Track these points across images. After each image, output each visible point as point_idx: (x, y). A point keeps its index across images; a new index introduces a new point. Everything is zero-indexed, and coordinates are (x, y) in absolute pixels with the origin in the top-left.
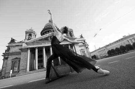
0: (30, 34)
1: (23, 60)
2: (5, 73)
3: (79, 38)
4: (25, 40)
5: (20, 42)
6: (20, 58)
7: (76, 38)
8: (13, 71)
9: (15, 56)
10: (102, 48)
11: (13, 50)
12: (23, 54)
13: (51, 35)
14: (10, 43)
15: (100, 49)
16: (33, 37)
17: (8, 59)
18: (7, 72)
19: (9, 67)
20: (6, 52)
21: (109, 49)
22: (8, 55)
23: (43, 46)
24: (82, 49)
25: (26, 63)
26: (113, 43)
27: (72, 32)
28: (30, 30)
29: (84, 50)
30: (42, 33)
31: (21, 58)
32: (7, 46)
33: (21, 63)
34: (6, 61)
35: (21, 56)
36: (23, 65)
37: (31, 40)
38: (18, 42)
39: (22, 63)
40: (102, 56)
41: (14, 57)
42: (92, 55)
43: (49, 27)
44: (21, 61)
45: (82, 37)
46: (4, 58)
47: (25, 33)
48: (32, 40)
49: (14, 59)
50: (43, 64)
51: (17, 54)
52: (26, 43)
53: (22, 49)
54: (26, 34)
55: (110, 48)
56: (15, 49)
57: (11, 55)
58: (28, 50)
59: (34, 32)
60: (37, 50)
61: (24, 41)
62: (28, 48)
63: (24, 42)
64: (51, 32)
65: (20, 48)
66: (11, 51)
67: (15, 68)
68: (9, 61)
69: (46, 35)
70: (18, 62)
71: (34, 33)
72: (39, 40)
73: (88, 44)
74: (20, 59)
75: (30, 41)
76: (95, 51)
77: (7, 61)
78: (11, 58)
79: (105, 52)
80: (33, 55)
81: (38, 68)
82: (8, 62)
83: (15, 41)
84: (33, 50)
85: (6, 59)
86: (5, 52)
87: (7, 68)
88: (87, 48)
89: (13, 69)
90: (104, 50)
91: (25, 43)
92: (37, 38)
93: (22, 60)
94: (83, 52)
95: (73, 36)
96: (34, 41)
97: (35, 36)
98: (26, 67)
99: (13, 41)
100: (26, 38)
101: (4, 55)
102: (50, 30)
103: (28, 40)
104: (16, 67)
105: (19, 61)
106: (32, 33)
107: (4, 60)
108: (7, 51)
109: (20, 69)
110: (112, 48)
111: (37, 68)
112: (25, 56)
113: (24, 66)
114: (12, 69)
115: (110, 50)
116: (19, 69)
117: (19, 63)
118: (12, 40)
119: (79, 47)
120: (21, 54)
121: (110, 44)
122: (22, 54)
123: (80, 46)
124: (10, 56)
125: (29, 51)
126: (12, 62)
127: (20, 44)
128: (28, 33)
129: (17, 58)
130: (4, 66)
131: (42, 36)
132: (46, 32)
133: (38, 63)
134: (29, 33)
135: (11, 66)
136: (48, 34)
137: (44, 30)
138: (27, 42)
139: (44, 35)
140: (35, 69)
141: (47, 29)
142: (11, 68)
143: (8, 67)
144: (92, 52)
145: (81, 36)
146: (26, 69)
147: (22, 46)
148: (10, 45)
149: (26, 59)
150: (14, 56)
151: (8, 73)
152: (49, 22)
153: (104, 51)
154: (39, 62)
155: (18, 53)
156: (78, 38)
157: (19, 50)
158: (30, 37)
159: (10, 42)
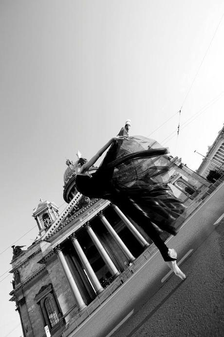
0: (43, 215)
1: (58, 285)
4: (40, 234)
5: (34, 243)
6: (51, 284)
8: (51, 328)
9: (37, 284)
10: (215, 144)
11: (27, 273)
12: (52, 269)
15: (211, 150)
16: (53, 219)
17: (27, 301)
19: (37, 321)
20: (16, 286)
22: (23, 292)
23: (84, 225)
24: (172, 177)
25: (69, 289)
28: (39, 206)
29: (178, 175)
30: (68, 198)
31: (54, 282)
32: (11, 272)
33: (58, 294)
34: (23, 309)
35: (51, 276)
37: (52, 227)
38: (30, 248)
41: (37, 288)
42: (205, 173)
43: (73, 176)
44: (55, 289)
46: (17, 304)
47: (34, 218)
48: (54, 224)
49: (39, 293)
50: (107, 268)
51: (40, 279)
52: (47, 240)
53: (43, 258)
54: (36, 219)
56: (31, 269)
57: (29, 288)
58: (57, 254)
59: (50, 204)
60: (76, 242)
61: (39, 237)
62: (54, 249)
63: (40, 241)
65: (38, 258)
66: (24, 279)
67: (51, 317)
68: (32, 307)
70: (51, 296)
71: (51, 208)
72: (69, 216)
73: (177, 158)
74: (52, 287)
75: (50, 229)
76: (205, 161)
77: (27, 309)
78: (31, 295)
80: (73, 258)
81: (104, 286)
82: (30, 309)
83: (22, 249)
84: (67, 247)
85: (22, 305)
86: (14, 288)
87: (33, 326)
88: (181, 167)
89: (47, 323)
91: (44, 240)
92: (62, 215)
93: (56, 287)
94: (178, 181)
96: (61, 225)
97: (55, 212)
98: (73, 298)
99: (17, 251)
100: (40, 229)
101: (14, 295)
103: (47, 228)
104: (52, 313)
105: (52, 292)
106: (47, 209)
107: (18, 309)
108: (18, 283)
109: (64, 314)
111: (99, 286)
112: (58, 271)
113: (69, 298)
114: (45, 325)
116: (62, 314)
117: (55, 298)
118: (14, 250)
120: (47, 272)
122: (49, 271)
124: (27, 292)
125: (61, 254)
126: (39, 303)
127: (35, 249)
128: (38, 215)
129: (43, 288)
130: (25, 325)
131: (70, 204)
132: (73, 190)
133: (95, 271)
134: (42, 213)
135: (41, 316)
137: (67, 187)
138: (47, 235)
139: (72, 198)
140: (98, 293)
141: (71, 182)
142: (42, 324)
143: (34, 323)
144: (201, 168)
146: (76, 305)
147: (41, 251)
149: (63, 278)
150: (35, 286)
152: (67, 166)
155: (41, 274)
157: (39, 265)
158: (47, 222)
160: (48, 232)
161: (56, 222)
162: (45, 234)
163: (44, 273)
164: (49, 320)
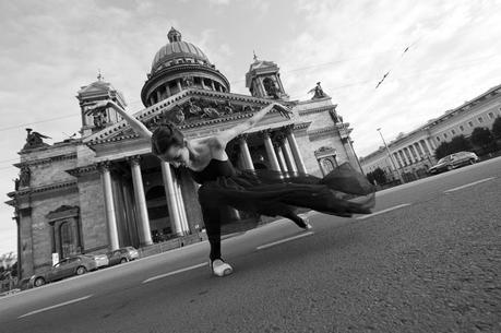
1: (89, 212)
2: (35, 268)
3: (308, 102)
4: (82, 132)
5: (67, 141)
6: (79, 208)
7: (294, 104)
8: (61, 257)
9: (56, 199)
10: (414, 134)
11: (44, 177)
12: (86, 190)
13: (188, 98)
14: (27, 150)
15: (401, 140)
16: (113, 118)
17: (34, 214)
18: (39, 262)
19: (44, 244)
20: (21, 188)
21: (443, 139)
22: (30, 201)
24: (323, 149)
25: (103, 225)
26: (460, 110)
27: (273, 77)
28: (94, 85)
29: (332, 150)
30: (149, 96)
31: (84, 206)
32: (17, 165)
33: (86, 223)
34: (25, 222)
35: (81, 198)
36: (94, 234)
37: (107, 130)
38: (58, 145)
39: (89, 225)
40: (409, 170)
41: (55, 203)
43: (172, 65)
44: (83, 216)
45: (319, 94)
46: (18, 211)
47: (78, 101)
48: (111, 128)
49: (57, 211)
50: (169, 221)
51: (62, 194)
52: (91, 145)
53: (77, 169)
54: (82, 105)
55: (447, 133)
56: (51, 175)
57: (41, 198)
58: (102, 173)
59: (113, 93)
60: (137, 170)
61: (79, 136)
62: (99, 163)
63: (79, 142)
64: (184, 84)
65: (69, 165)
66: (36, 184)
67: (65, 246)
68: (39, 222)
69: (165, 101)
70: (74, 223)
73: (347, 125)
74: (78, 212)
75: (102, 132)
76: (382, 151)
77: (32, 223)
78: (42, 209)
79: (427, 151)
80: (124, 189)
81: (155, 240)
82: (35, 226)
83: (44, 140)
84: (121, 171)
85: (23, 216)
86: (17, 189)
87: (35, 246)
88: (344, 141)
89: (58, 249)
90: (422, 141)
91: (86, 144)
93: (86, 213)
94: (327, 159)
95: (279, 94)
96: (122, 134)
98: (105, 238)
99: (34, 140)
100: (84, 124)
101: (15, 199)
102: (181, 75)
103: (97, 128)
104: (68, 242)
105: (77, 218)
106: (107, 97)
107: (17, 219)
108: (24, 185)
109: (86, 249)
110: (459, 133)
111: (149, 238)
112: (94, 196)
113: (100, 234)
114: (55, 252)
115: (449, 140)
116: (82, 248)
117: (79, 226)
118: (29, 136)
119: (311, 140)
120: (77, 190)
121: (450, 115)
122: (81, 190)
123: (314, 137)
124: (38, 203)
125: (108, 175)
126: (52, 224)
127: (67, 151)
129: (64, 208)
130: (24, 242)
131: (150, 109)
132: (162, 89)
133: (151, 218)
134: (95, 99)
135: (50, 239)
136: (173, 98)
137: (153, 78)
138: (93, 137)
139: (156, 102)
140: (144, 244)
141: (166, 73)
142: (50, 248)
143: (38, 242)
144: (369, 157)
145: (317, 89)
146: (108, 246)
147: (75, 156)
148: (29, 158)
149: (99, 207)
150: (52, 200)
151: (45, 265)
153: (419, 150)
154: (153, 214)
155: (66, 188)
156: (303, 103)
157: (67, 175)
158: (99, 118)
159: (26, 147)
160: (98, 135)
161: (116, 126)
162: (90, 136)
163: (72, 189)
164: (61, 249)
